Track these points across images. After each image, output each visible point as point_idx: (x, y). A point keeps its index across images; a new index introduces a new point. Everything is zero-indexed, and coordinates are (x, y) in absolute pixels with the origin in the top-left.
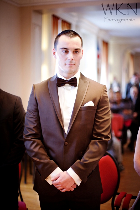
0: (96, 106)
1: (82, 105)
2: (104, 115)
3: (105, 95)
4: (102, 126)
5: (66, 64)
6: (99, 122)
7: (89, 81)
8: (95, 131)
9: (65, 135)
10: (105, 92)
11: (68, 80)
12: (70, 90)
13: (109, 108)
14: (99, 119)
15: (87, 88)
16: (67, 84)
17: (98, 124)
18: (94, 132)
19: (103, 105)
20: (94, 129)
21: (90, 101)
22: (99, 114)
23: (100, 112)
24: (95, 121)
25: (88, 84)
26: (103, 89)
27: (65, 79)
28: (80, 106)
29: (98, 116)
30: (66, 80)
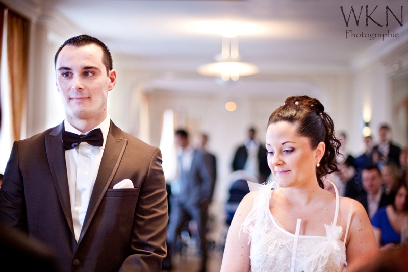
0: (138, 189)
1: (111, 187)
2: (155, 207)
3: (157, 168)
4: (149, 227)
5: (70, 99)
6: (143, 220)
7: (126, 140)
8: (137, 238)
9: (75, 244)
10: (157, 163)
11: (85, 135)
12: (89, 156)
13: (165, 194)
14: (144, 215)
15: (121, 154)
16: (82, 143)
17: (141, 223)
18: (134, 240)
19: (153, 187)
20: (133, 235)
21: (126, 178)
22: (144, 204)
23: (145, 202)
24: (136, 218)
25: (125, 146)
26: (154, 155)
27: (79, 133)
28: (106, 188)
29: (142, 208)
30: (81, 135)
